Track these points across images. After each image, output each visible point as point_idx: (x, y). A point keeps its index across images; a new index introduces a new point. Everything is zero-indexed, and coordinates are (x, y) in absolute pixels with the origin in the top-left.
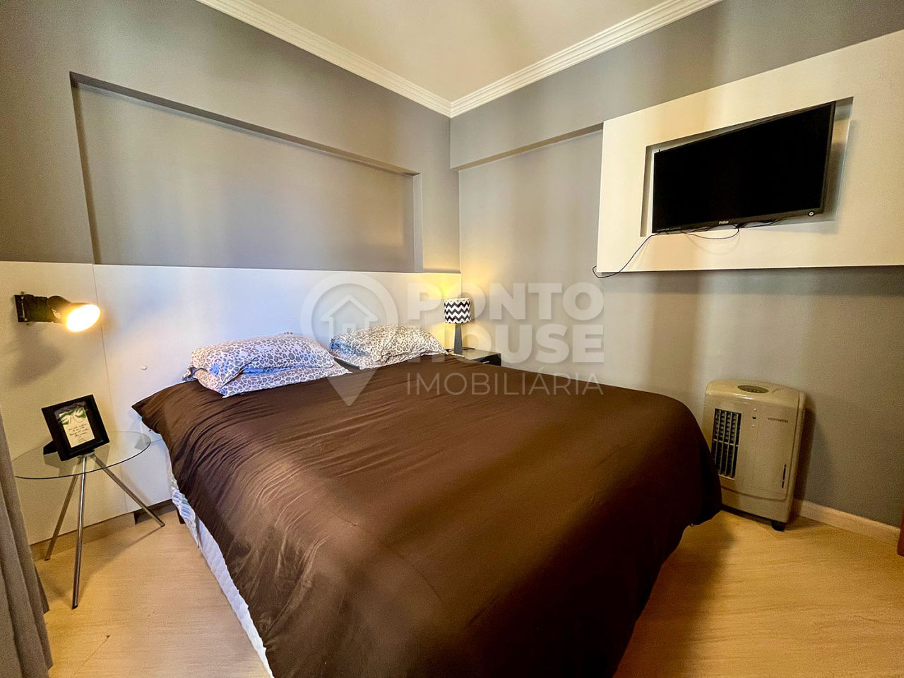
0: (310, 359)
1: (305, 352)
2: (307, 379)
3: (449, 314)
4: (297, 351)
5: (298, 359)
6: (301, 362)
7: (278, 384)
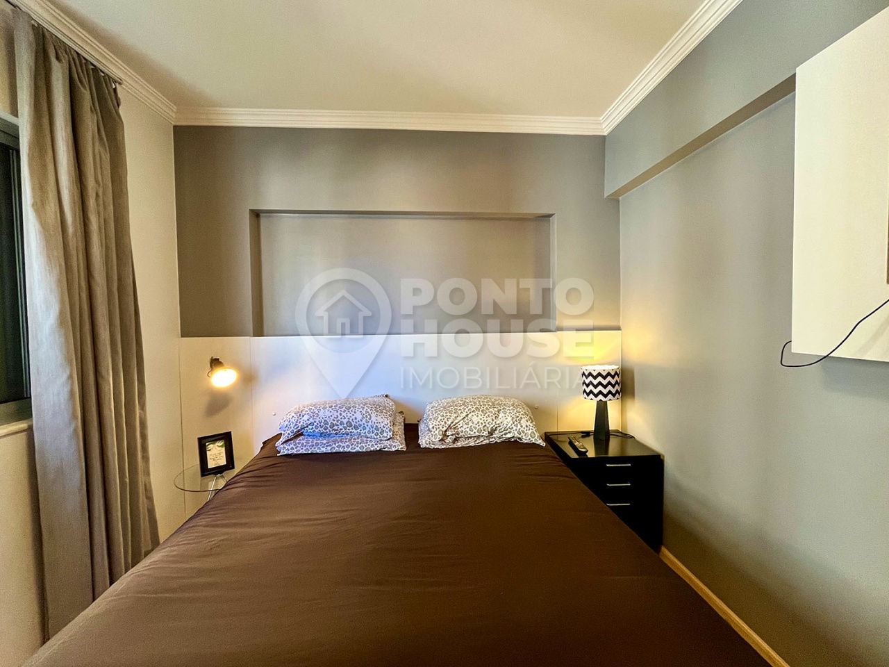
0: (368, 429)
1: (364, 421)
2: (358, 449)
3: (591, 387)
4: (356, 418)
5: (356, 428)
6: (359, 431)
7: (328, 450)
